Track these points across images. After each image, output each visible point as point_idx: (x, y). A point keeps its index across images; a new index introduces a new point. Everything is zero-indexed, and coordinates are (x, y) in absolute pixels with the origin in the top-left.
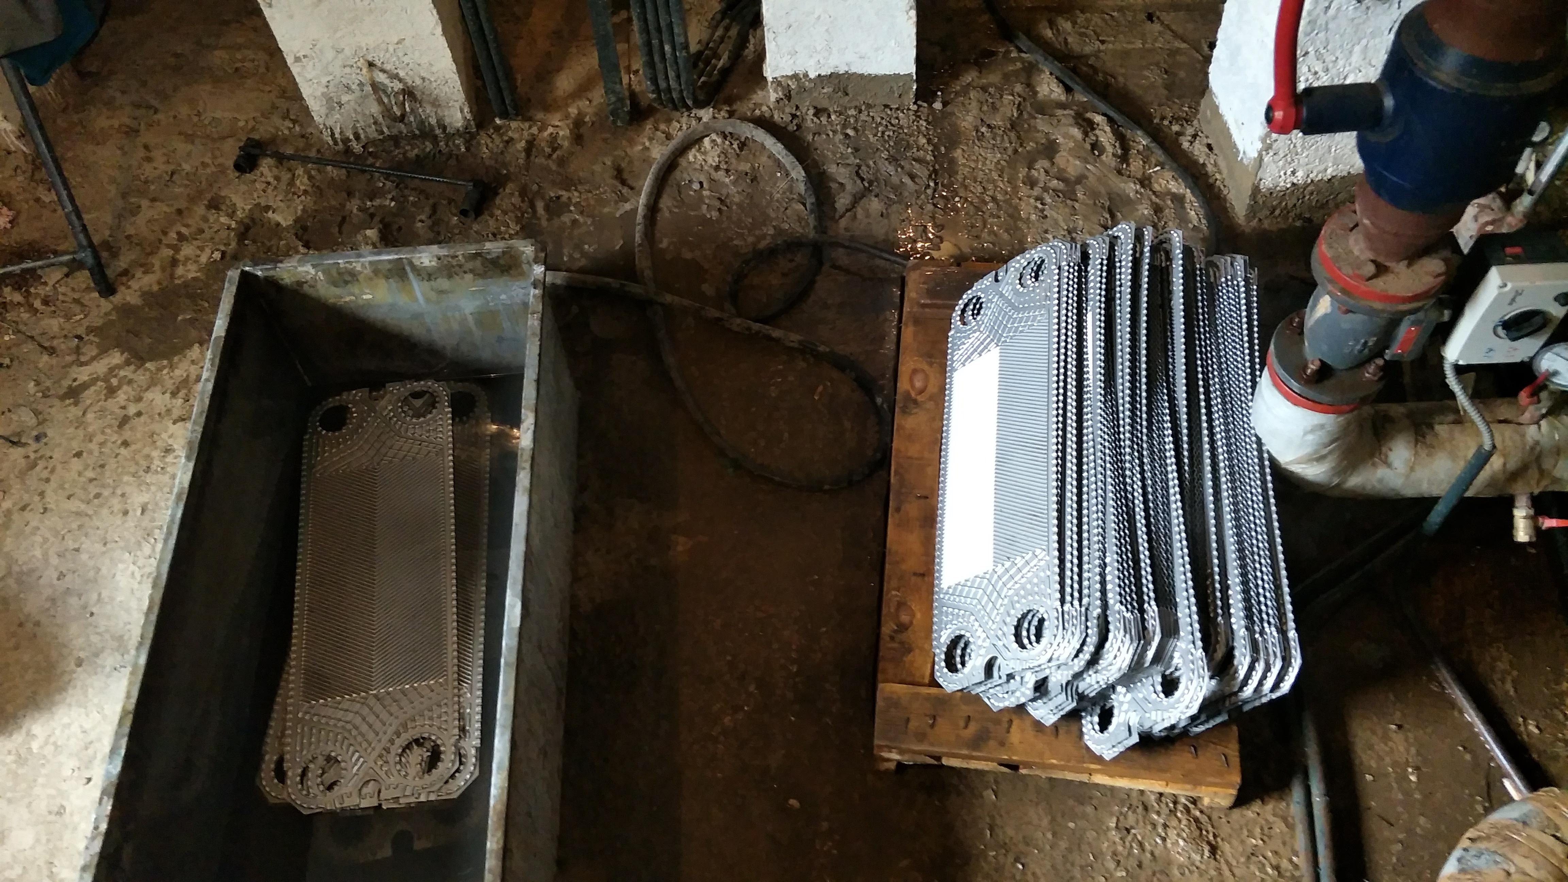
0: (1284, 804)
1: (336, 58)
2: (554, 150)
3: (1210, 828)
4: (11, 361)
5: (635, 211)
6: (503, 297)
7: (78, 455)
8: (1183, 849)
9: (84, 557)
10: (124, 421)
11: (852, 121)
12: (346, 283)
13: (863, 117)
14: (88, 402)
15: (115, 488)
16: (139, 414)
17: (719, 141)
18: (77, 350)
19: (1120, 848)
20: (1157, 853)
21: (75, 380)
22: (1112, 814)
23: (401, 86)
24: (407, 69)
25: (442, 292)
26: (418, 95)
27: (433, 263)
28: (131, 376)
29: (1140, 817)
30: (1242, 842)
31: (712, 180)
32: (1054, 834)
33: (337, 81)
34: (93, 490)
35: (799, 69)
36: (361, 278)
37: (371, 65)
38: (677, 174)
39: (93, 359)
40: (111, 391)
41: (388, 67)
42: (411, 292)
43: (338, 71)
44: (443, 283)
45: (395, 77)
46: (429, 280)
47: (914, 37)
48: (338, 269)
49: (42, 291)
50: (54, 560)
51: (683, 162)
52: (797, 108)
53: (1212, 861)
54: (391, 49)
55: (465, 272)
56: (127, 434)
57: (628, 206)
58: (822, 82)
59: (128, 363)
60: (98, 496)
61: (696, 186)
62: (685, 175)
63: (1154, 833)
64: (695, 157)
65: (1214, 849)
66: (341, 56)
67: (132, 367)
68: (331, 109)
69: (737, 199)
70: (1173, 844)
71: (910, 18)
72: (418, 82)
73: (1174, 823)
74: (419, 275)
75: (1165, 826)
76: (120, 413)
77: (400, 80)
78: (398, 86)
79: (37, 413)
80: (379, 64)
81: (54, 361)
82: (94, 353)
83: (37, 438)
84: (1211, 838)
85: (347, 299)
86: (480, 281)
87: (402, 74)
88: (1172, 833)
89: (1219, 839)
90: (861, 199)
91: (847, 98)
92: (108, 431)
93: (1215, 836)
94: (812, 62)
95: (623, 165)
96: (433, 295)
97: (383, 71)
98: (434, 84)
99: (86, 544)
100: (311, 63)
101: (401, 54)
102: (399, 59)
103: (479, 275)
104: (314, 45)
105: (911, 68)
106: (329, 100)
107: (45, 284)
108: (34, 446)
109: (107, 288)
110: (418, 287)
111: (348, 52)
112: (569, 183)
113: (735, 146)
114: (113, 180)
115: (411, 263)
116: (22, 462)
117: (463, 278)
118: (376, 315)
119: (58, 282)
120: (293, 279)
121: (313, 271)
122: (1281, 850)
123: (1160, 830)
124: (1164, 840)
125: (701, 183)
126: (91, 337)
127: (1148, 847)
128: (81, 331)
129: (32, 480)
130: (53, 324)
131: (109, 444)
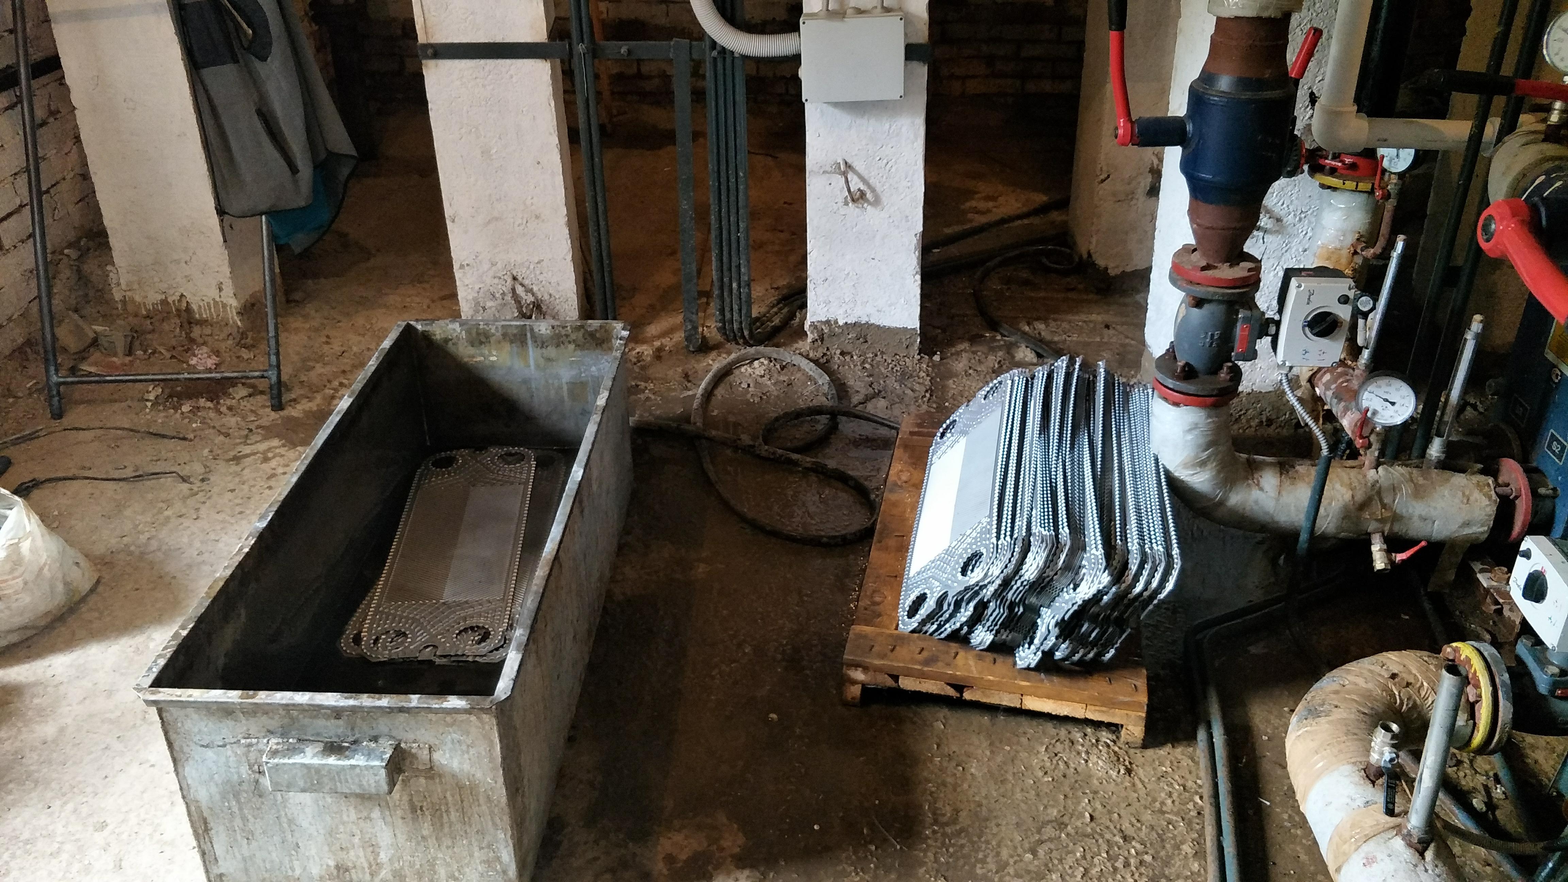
0: (1192, 749)
1: (490, 269)
2: (639, 361)
3: (1126, 758)
4: (195, 437)
5: (695, 395)
6: (593, 368)
7: (232, 491)
8: (1102, 767)
9: (221, 545)
10: (273, 476)
11: (869, 360)
12: (481, 343)
13: (878, 358)
14: (247, 464)
15: (255, 510)
16: (285, 473)
17: (766, 362)
18: (247, 437)
19: (1048, 764)
20: (1079, 770)
21: (240, 452)
22: (1042, 744)
23: (532, 299)
24: (540, 286)
25: (549, 360)
26: (544, 308)
27: (548, 332)
28: (283, 453)
29: (1067, 747)
30: (1154, 769)
31: (756, 382)
32: (992, 752)
33: (486, 289)
34: (238, 509)
35: (831, 317)
36: (492, 339)
37: (515, 279)
38: (731, 378)
39: (257, 442)
40: (266, 460)
41: (526, 282)
42: (525, 358)
43: (489, 280)
44: (551, 352)
45: (529, 291)
46: (542, 347)
47: (919, 297)
48: (478, 329)
49: (229, 402)
50: (197, 544)
51: (736, 372)
52: (828, 349)
53: (1127, 777)
54: (532, 267)
55: (570, 342)
56: (272, 483)
57: (690, 393)
58: (848, 328)
59: (284, 446)
60: (241, 513)
61: (744, 385)
62: (736, 379)
63: (1078, 757)
64: (746, 370)
65: (1129, 771)
66: (494, 268)
67: (286, 448)
68: (477, 311)
69: (775, 393)
70: (1094, 764)
71: (915, 281)
72: (546, 297)
73: (1095, 751)
74: (536, 342)
75: (1087, 753)
76: (271, 472)
77: (533, 294)
78: (530, 299)
79: (205, 467)
80: (520, 279)
81: (227, 440)
82: (258, 439)
83: (203, 480)
84: (1127, 763)
85: (478, 359)
86: (579, 353)
87: (535, 289)
88: (1093, 758)
89: (1134, 766)
90: (871, 399)
91: (866, 346)
92: (259, 479)
93: (1130, 763)
94: (841, 311)
95: (690, 373)
96: (542, 362)
97: (522, 285)
98: (558, 301)
99: (225, 538)
100: (471, 272)
101: (538, 272)
102: (535, 276)
103: (579, 346)
104: (477, 257)
105: (916, 324)
106: (477, 304)
107: (234, 398)
108: (199, 484)
109: (278, 406)
110: (532, 352)
111: (499, 266)
112: (647, 379)
113: (778, 366)
114: (298, 353)
115: (532, 330)
116: (187, 492)
117: (566, 348)
118: (497, 377)
119: (242, 398)
120: (443, 336)
121: (458, 330)
122: (1188, 776)
123: (1083, 755)
124: (1086, 761)
125: (749, 385)
126: (259, 430)
127: (1072, 765)
128: (252, 427)
129: (191, 502)
130: (232, 421)
131: (258, 487)
